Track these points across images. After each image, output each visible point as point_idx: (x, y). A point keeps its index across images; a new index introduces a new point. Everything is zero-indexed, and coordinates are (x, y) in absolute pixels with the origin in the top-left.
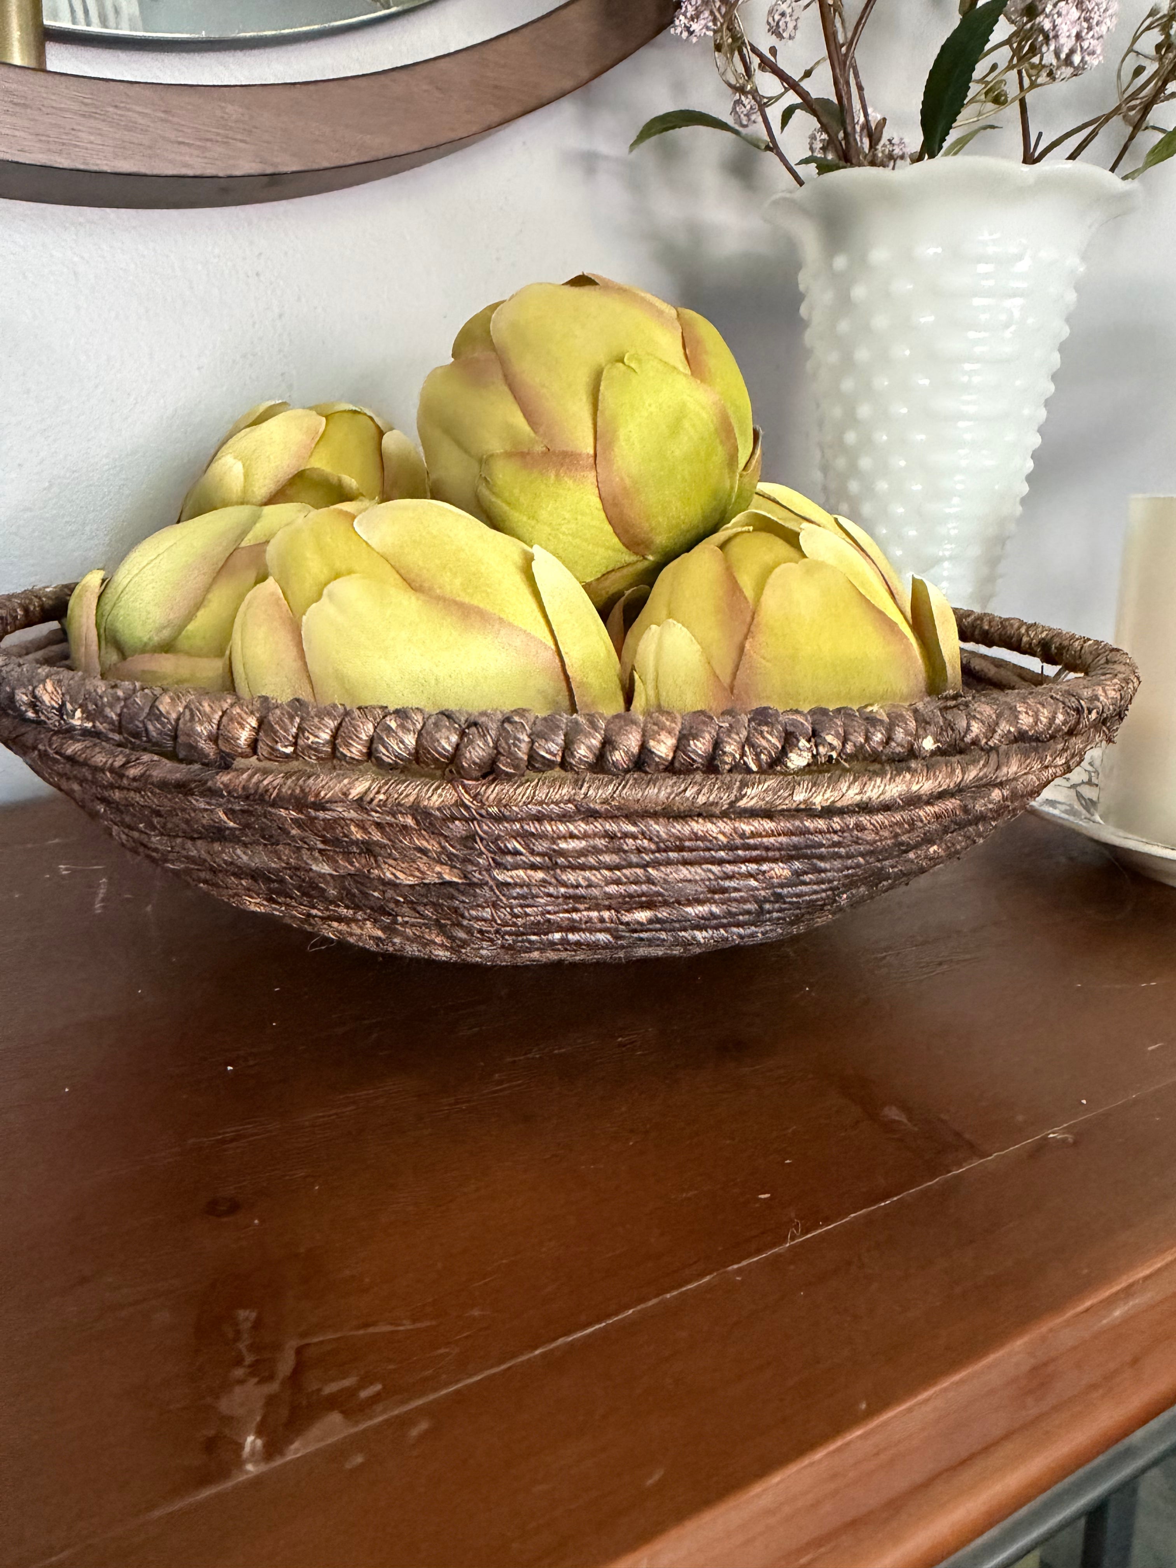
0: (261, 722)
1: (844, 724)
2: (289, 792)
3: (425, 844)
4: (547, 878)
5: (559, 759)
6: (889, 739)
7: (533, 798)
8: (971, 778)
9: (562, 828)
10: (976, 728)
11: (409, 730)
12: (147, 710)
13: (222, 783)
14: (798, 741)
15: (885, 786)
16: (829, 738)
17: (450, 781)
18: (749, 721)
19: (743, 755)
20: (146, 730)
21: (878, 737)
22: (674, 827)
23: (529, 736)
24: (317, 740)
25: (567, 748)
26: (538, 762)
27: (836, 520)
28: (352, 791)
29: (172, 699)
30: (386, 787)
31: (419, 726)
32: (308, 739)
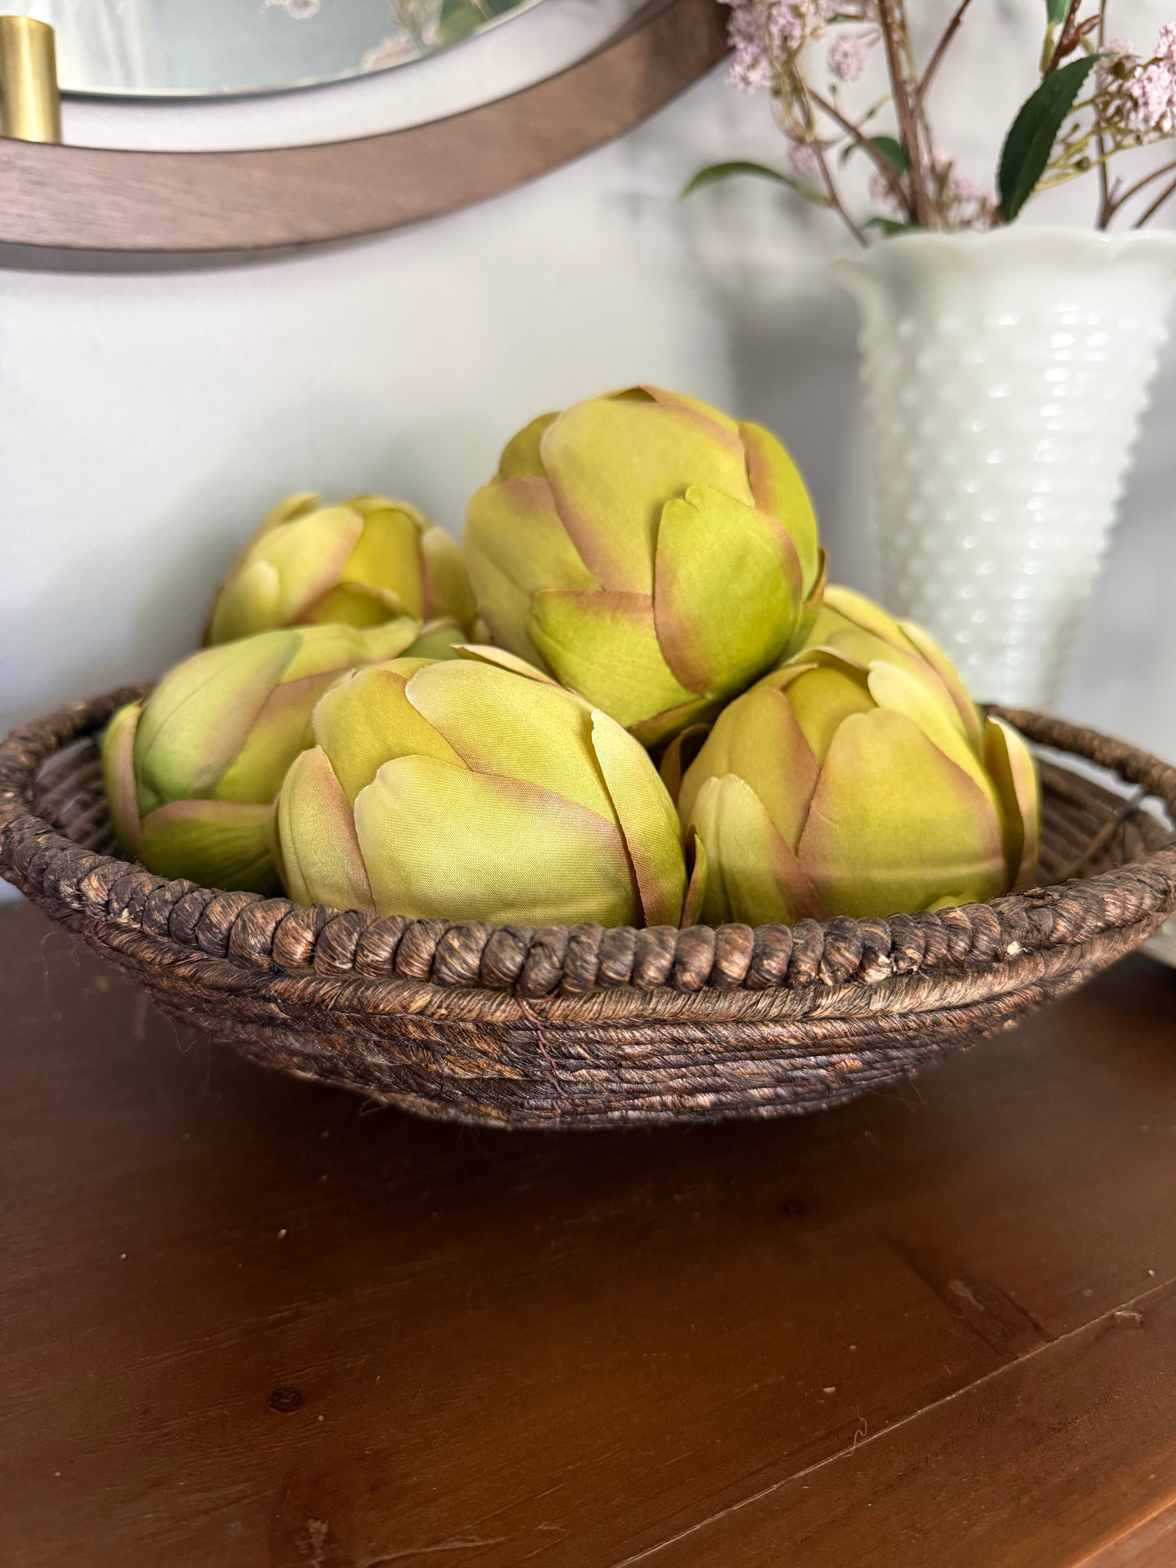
0: (317, 936)
1: (926, 934)
2: (347, 1003)
3: (486, 1047)
4: (611, 1077)
5: (627, 979)
6: (973, 946)
7: (600, 1014)
8: (1053, 971)
9: (627, 1035)
10: (1063, 927)
11: (472, 950)
12: (197, 916)
13: (276, 991)
14: (878, 957)
15: (966, 991)
16: (910, 952)
17: (513, 996)
18: (826, 935)
19: (819, 971)
20: (197, 938)
21: (961, 945)
22: (744, 1032)
23: (597, 956)
24: (377, 958)
25: (637, 969)
26: (605, 982)
27: (900, 629)
28: (412, 1004)
29: (223, 907)
30: (448, 1002)
31: (482, 943)
32: (367, 956)
